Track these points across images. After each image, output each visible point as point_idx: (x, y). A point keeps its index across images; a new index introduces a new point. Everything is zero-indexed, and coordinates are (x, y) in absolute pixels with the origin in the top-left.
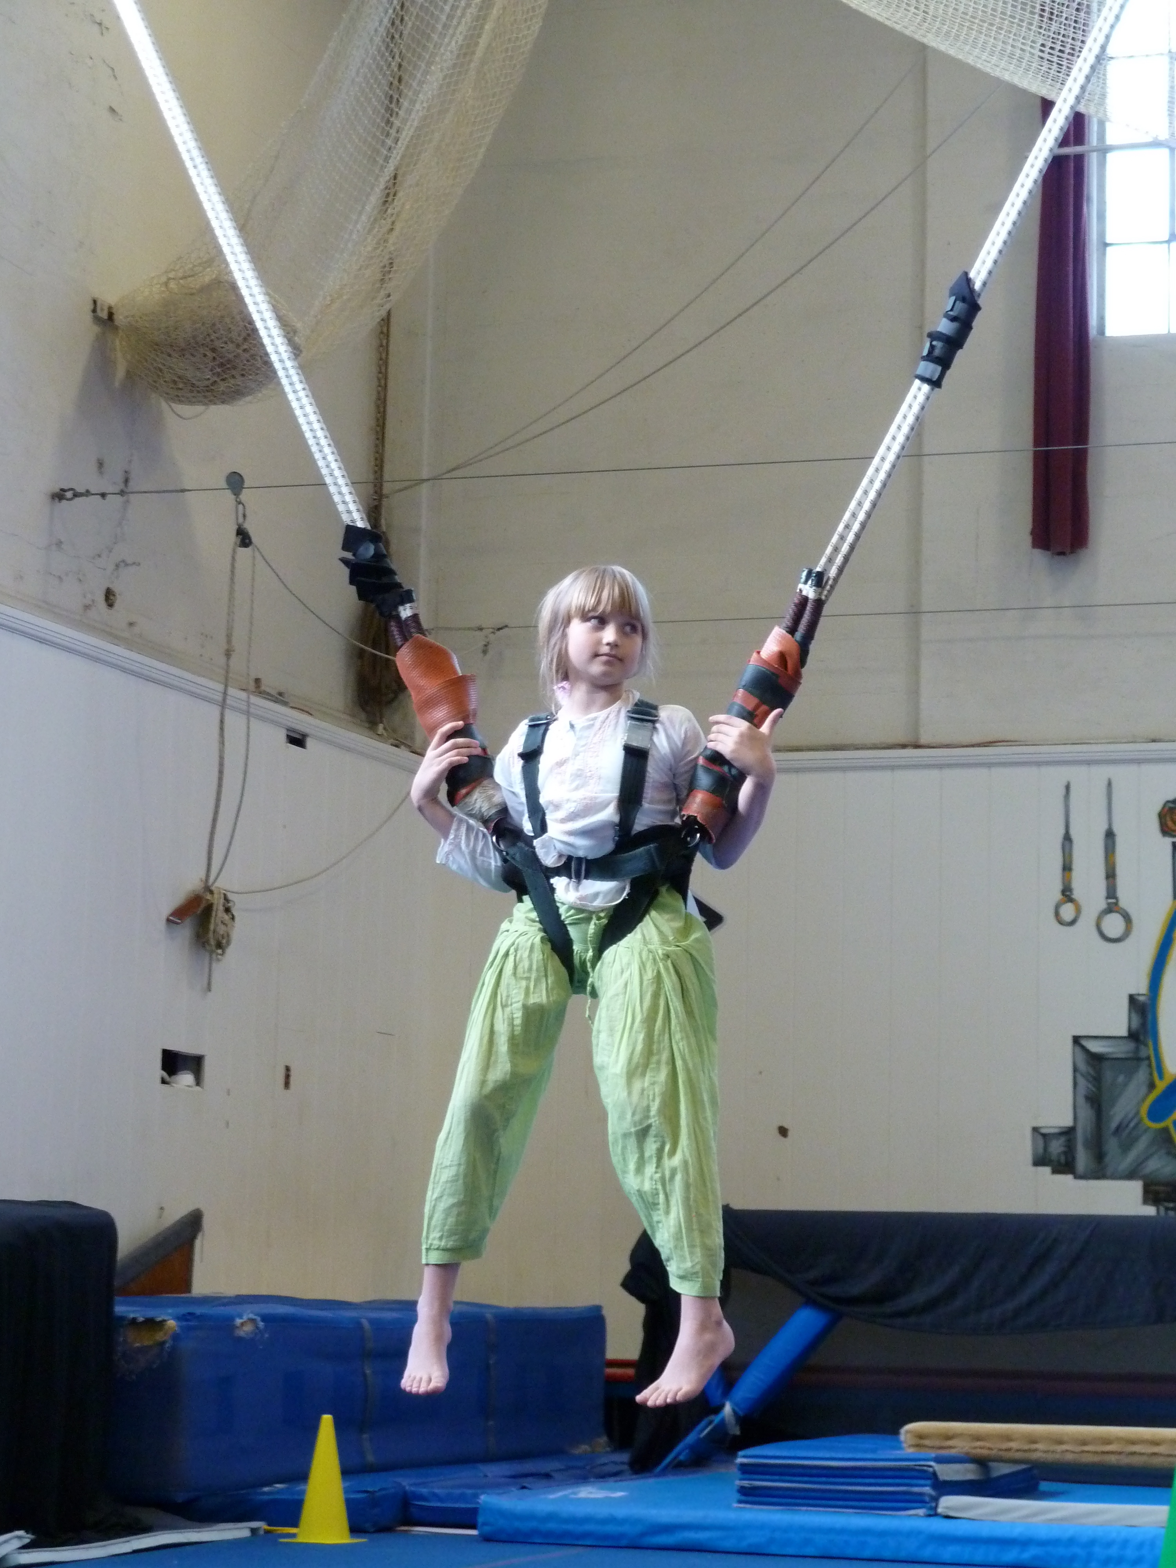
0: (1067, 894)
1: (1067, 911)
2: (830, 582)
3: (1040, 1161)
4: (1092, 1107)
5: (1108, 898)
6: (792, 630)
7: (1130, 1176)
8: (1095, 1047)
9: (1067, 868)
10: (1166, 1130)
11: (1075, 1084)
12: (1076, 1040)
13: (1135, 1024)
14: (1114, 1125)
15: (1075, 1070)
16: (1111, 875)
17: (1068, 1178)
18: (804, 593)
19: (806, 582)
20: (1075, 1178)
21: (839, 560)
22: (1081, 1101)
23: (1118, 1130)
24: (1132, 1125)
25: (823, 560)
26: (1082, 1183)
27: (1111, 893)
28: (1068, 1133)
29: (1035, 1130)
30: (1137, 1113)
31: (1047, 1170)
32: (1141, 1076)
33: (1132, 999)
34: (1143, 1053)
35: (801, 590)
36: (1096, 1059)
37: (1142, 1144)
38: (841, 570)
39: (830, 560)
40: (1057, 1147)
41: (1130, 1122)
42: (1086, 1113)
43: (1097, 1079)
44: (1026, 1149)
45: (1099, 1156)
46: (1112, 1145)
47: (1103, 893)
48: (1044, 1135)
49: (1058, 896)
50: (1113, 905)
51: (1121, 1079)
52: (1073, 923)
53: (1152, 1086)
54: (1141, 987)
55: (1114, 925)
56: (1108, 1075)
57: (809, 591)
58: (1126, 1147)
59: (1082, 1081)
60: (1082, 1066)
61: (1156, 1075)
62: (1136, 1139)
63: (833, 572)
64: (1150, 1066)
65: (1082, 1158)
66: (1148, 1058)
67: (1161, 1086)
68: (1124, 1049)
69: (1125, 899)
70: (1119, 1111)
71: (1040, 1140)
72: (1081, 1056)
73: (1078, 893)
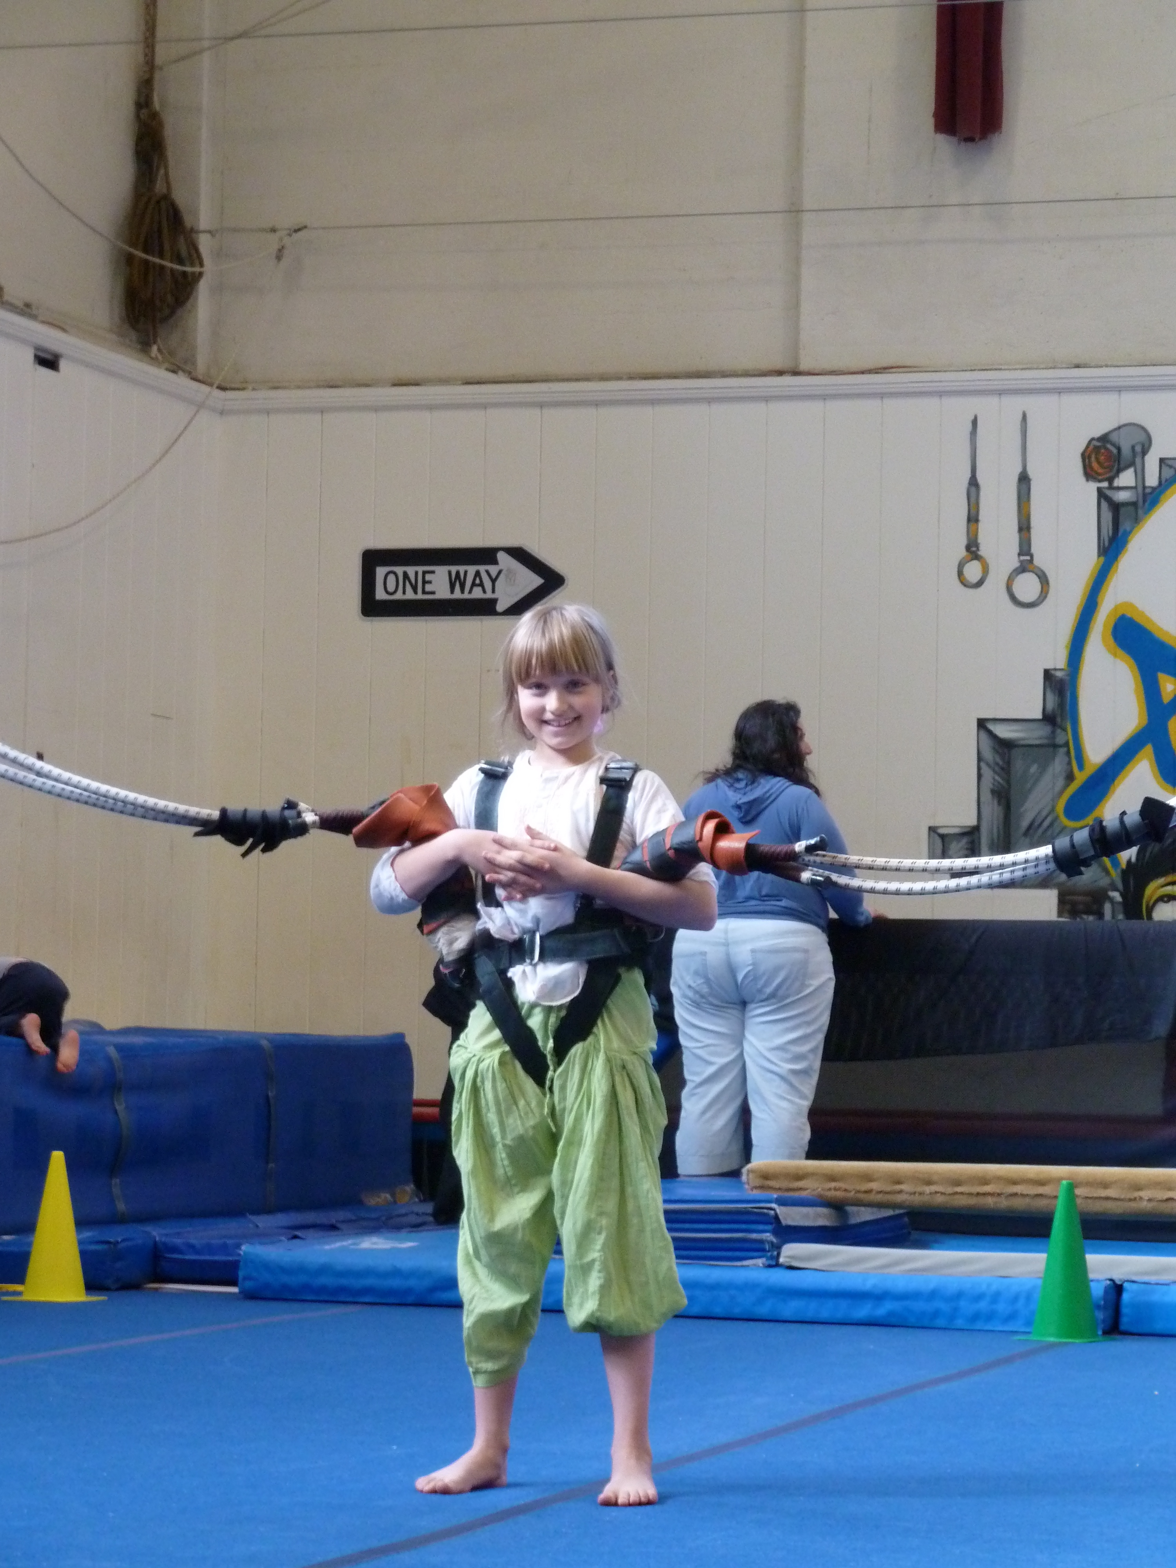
0: (973, 550)
1: (973, 571)
4: (999, 803)
5: (1019, 555)
7: (1044, 883)
8: (1003, 732)
9: (973, 519)
11: (980, 776)
12: (982, 724)
13: (1050, 706)
14: (1025, 824)
15: (980, 758)
16: (1024, 527)
22: (987, 796)
23: (1030, 830)
24: (1046, 823)
27: (1025, 548)
28: (971, 834)
29: (932, 830)
30: (1053, 810)
32: (1058, 766)
33: (1048, 675)
34: (1060, 739)
36: (1005, 746)
40: (957, 850)
41: (1043, 821)
42: (993, 810)
43: (1005, 769)
47: (1016, 550)
48: (943, 837)
49: (963, 553)
50: (1026, 564)
51: (1034, 769)
52: (980, 584)
53: (1070, 777)
54: (1058, 660)
55: (1027, 587)
56: (1018, 765)
59: (987, 773)
60: (988, 754)
61: (1075, 765)
64: (1068, 754)
66: (1067, 744)
67: (1081, 777)
68: (1037, 735)
69: (1041, 556)
70: (1032, 807)
71: (938, 842)
72: (986, 740)
73: (985, 549)
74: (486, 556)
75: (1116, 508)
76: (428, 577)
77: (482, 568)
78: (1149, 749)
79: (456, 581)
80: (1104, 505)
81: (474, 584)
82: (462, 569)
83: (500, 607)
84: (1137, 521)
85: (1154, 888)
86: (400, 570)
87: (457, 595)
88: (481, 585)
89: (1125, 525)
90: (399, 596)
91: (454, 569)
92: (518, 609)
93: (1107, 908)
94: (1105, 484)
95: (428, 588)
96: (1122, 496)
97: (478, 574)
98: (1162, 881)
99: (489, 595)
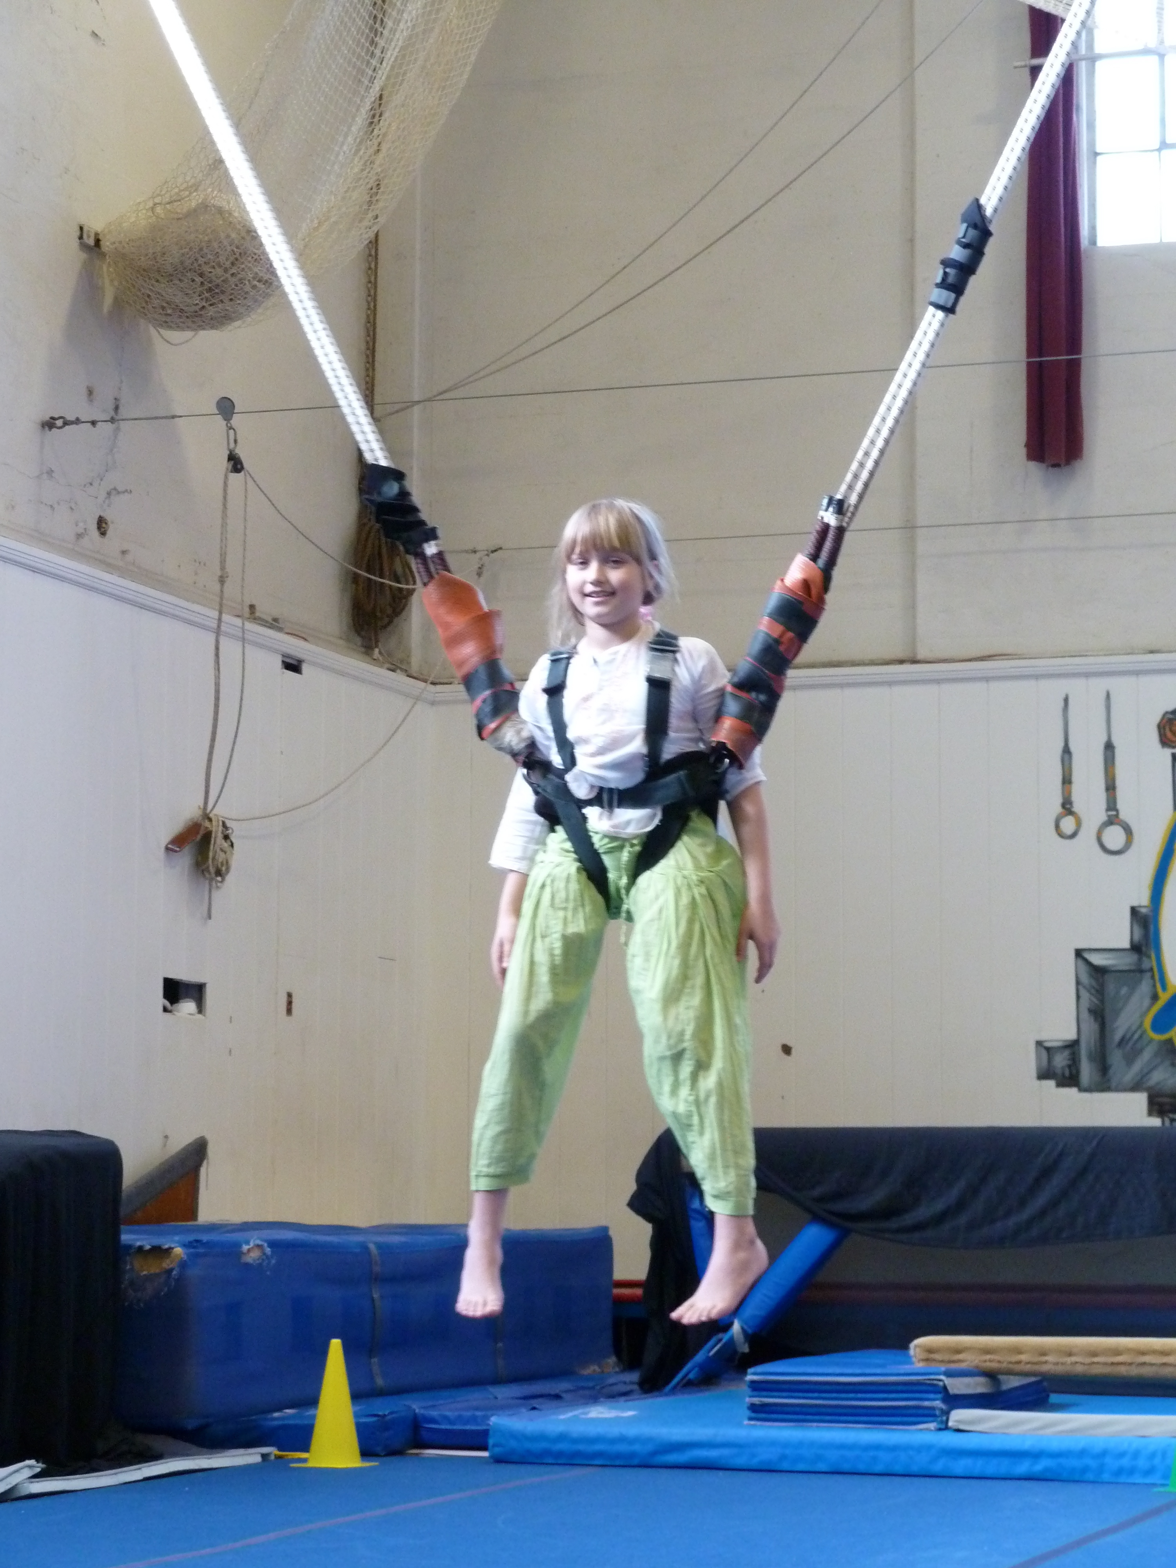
0: (1067, 807)
1: (1068, 825)
2: (851, 509)
3: (1044, 1074)
4: (1096, 1020)
5: (1108, 809)
6: (814, 557)
7: (1135, 1088)
8: (1097, 960)
9: (1067, 781)
10: (1170, 1039)
11: (1078, 997)
12: (1079, 953)
13: (1137, 937)
14: (1118, 1036)
15: (1078, 983)
16: (1111, 787)
17: (1073, 1091)
18: (826, 520)
19: (826, 510)
20: (1082, 1090)
21: (859, 486)
22: (1085, 1015)
23: (1122, 1042)
24: (1136, 1036)
25: (843, 488)
26: (1086, 1096)
27: (1112, 805)
28: (1072, 1046)
29: (1039, 1043)
30: (1141, 1025)
31: (1051, 1083)
32: (1145, 987)
33: (1134, 911)
34: (1146, 965)
35: (822, 518)
36: (1099, 972)
37: (1147, 1055)
38: (861, 497)
39: (851, 487)
40: (1061, 1061)
41: (1133, 1035)
42: (1090, 1027)
43: (1100, 991)
44: (1030, 1063)
45: (1103, 1068)
46: (1116, 1058)
47: (1104, 806)
48: (1048, 1049)
49: (1059, 809)
50: (1113, 818)
51: (1124, 990)
52: (1073, 835)
53: (1155, 997)
54: (1143, 899)
55: (1114, 837)
56: (1111, 987)
57: (830, 518)
58: (1130, 1060)
59: (1085, 995)
60: (1085, 979)
61: (1159, 986)
62: (1141, 1051)
63: (853, 499)
64: (1153, 977)
65: (1086, 1071)
66: (1151, 970)
67: (1164, 997)
68: (1127, 961)
69: (1125, 811)
70: (1122, 1025)
71: (1044, 1054)
72: (1083, 967)
73: (1078, 806)
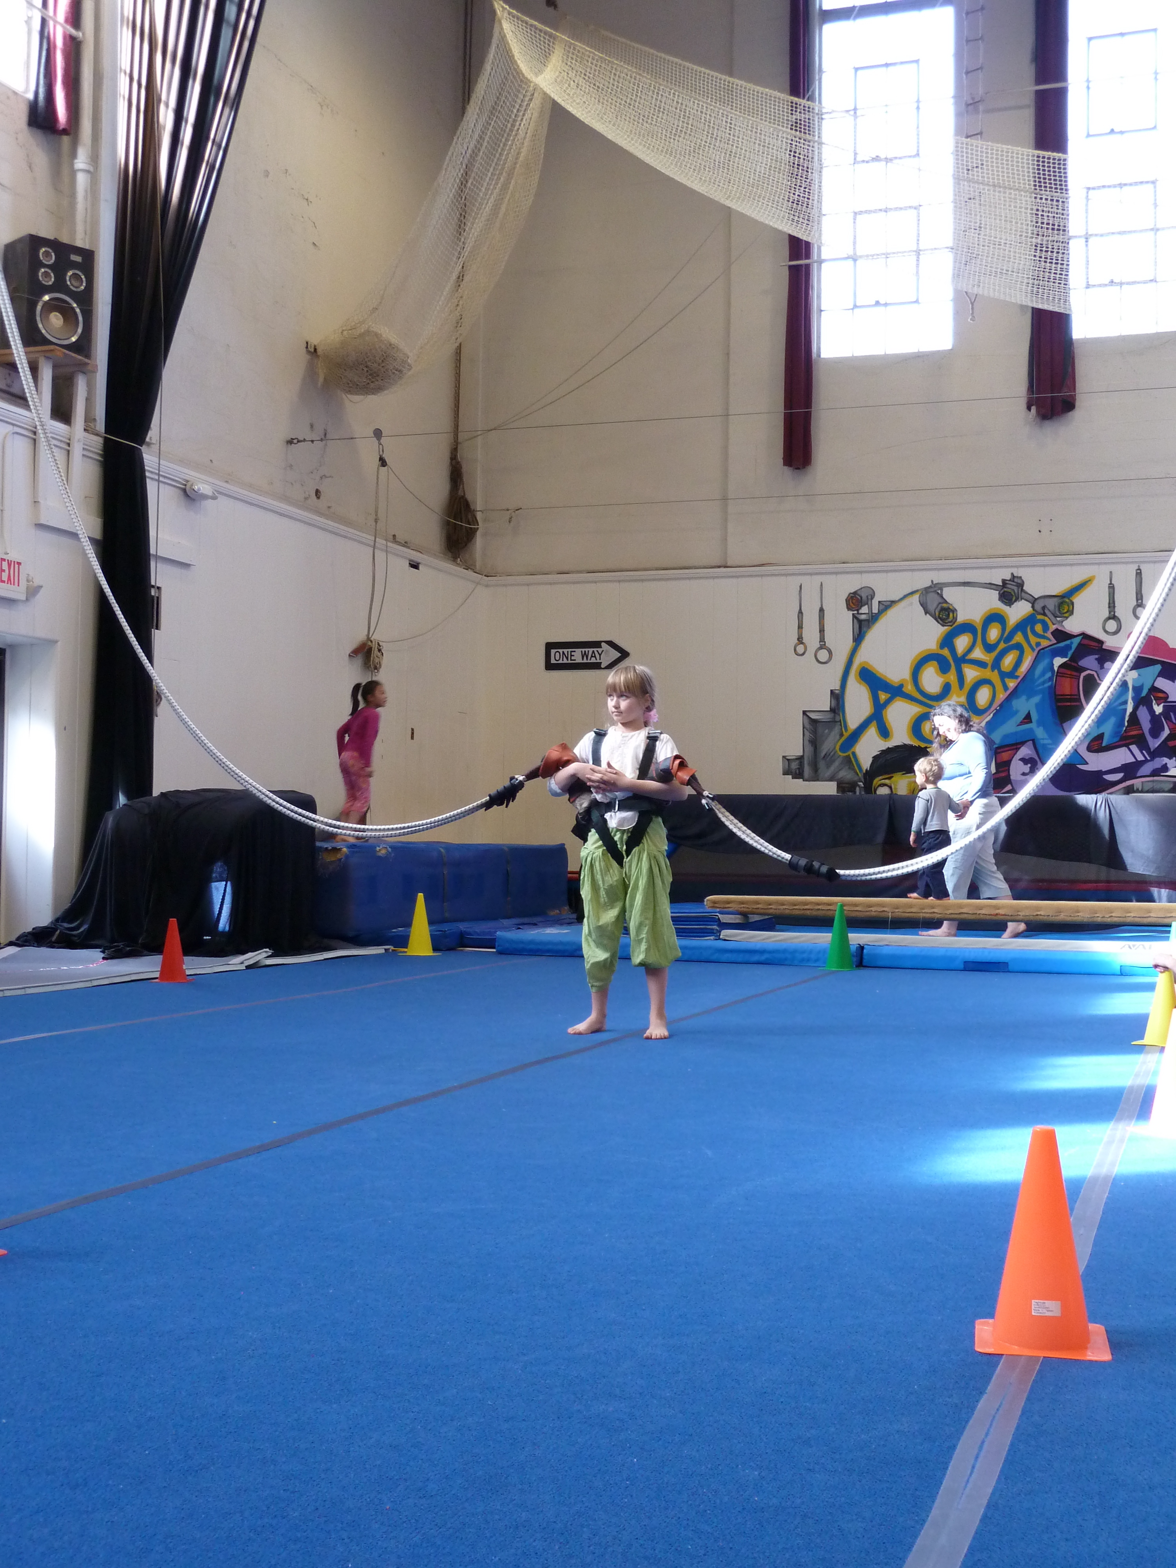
0: (800, 640)
1: (801, 649)
3: (785, 773)
4: (812, 746)
5: (820, 642)
7: (831, 779)
8: (813, 716)
9: (800, 627)
10: (848, 757)
11: (804, 735)
12: (804, 713)
13: (833, 705)
14: (823, 754)
15: (804, 727)
16: (822, 631)
17: (800, 781)
20: (804, 778)
22: (807, 743)
23: (825, 757)
24: (832, 754)
26: (806, 781)
27: (822, 639)
28: (800, 759)
29: (784, 757)
30: (834, 748)
31: (790, 776)
32: (836, 730)
33: (832, 691)
34: (837, 719)
36: (814, 722)
37: (837, 763)
40: (794, 766)
41: (830, 753)
42: (809, 749)
43: (814, 732)
44: (780, 766)
45: (815, 770)
46: (822, 765)
47: (819, 640)
48: (788, 760)
49: (796, 641)
50: (823, 646)
51: (827, 731)
52: (803, 654)
53: (842, 735)
54: (837, 686)
55: (823, 655)
56: (820, 730)
58: (828, 766)
59: (807, 733)
60: (807, 726)
61: (843, 730)
62: (834, 761)
64: (841, 725)
65: (807, 771)
66: (840, 721)
67: (846, 735)
68: (827, 717)
69: (829, 643)
70: (825, 748)
71: (787, 762)
72: (807, 721)
73: (806, 639)
74: (597, 644)
75: (860, 622)
76: (573, 654)
77: (595, 650)
78: (874, 723)
79: (584, 655)
80: (855, 621)
81: (592, 656)
82: (587, 650)
83: (603, 666)
84: (869, 627)
85: (877, 781)
86: (561, 651)
87: (585, 661)
88: (595, 657)
89: (864, 629)
90: (561, 662)
91: (583, 650)
92: (610, 666)
93: (858, 789)
94: (856, 612)
95: (573, 658)
96: (863, 617)
97: (593, 651)
98: (881, 778)
99: (598, 661)
